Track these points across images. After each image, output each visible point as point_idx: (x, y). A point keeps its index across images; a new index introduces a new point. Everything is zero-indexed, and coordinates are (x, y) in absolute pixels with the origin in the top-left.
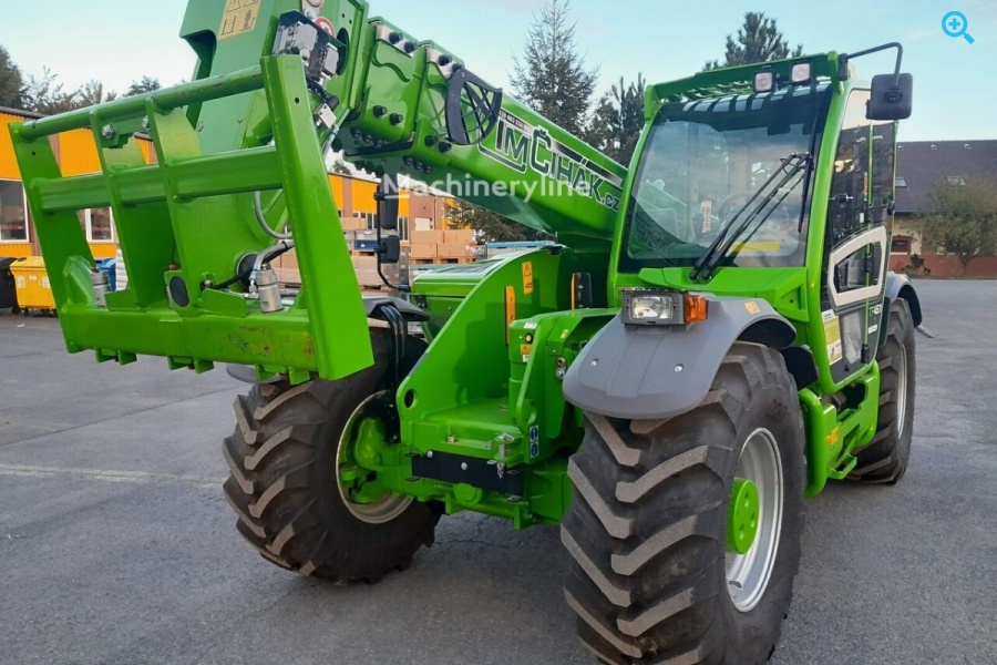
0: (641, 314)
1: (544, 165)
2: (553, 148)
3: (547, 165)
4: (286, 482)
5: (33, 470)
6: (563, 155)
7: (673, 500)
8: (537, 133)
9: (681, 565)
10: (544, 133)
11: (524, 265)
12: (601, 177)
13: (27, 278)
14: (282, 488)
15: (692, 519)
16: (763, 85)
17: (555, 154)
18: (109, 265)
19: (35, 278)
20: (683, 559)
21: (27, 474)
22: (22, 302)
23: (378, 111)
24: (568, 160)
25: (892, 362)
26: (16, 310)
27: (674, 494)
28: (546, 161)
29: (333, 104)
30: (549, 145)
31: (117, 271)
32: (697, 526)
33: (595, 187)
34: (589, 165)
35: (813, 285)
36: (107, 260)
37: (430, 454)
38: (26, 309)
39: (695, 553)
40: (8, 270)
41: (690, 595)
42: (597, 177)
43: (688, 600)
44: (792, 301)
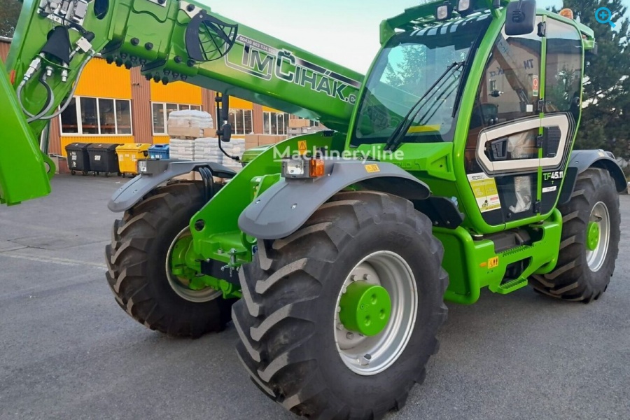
0: (292, 171)
1: (288, 75)
2: (297, 63)
3: (291, 75)
4: (127, 272)
5: (71, 262)
6: (306, 68)
7: (284, 294)
8: (281, 54)
9: (285, 337)
10: (289, 54)
11: (299, 143)
12: (344, 83)
13: (124, 155)
14: (125, 276)
15: (288, 307)
16: (442, 15)
17: (298, 68)
18: (166, 148)
19: (128, 155)
20: (286, 333)
21: (66, 264)
22: (122, 170)
23: (134, 42)
24: (311, 72)
25: (579, 214)
26: (119, 174)
27: (286, 289)
28: (290, 72)
29: (90, 36)
30: (293, 61)
31: (170, 152)
32: (292, 312)
33: (339, 90)
34: (333, 75)
35: (458, 155)
36: (165, 146)
37: (208, 260)
38: (124, 173)
39: (294, 329)
40: (115, 151)
41: (287, 357)
42: (340, 83)
43: (286, 360)
44: (441, 166)
